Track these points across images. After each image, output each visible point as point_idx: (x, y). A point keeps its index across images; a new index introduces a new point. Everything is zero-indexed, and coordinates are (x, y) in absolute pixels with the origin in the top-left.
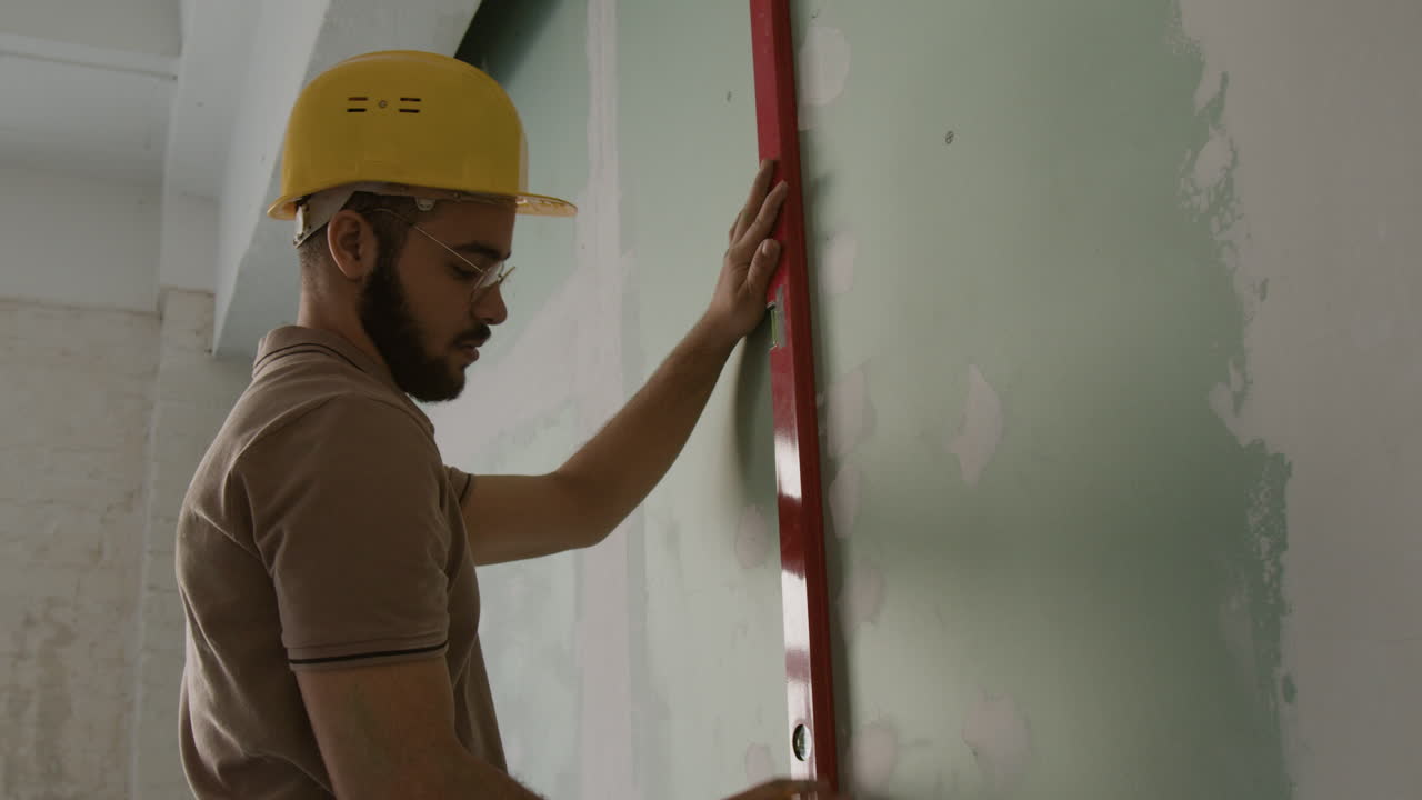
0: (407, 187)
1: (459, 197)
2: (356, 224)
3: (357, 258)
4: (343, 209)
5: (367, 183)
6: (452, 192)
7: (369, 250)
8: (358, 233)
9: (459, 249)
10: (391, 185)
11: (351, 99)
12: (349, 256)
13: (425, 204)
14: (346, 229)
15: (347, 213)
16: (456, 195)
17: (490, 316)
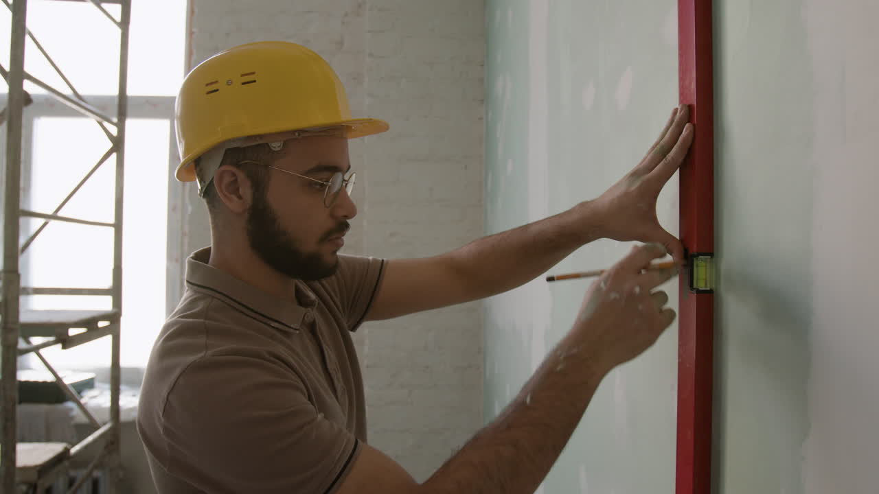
0: (260, 136)
1: (299, 135)
2: (234, 174)
3: (240, 197)
4: (221, 165)
5: (234, 140)
6: (293, 132)
7: (246, 191)
8: (236, 181)
9: (308, 173)
10: (250, 138)
11: (207, 85)
12: (235, 198)
13: (276, 146)
14: (227, 179)
15: (224, 168)
16: (297, 134)
17: (345, 214)
